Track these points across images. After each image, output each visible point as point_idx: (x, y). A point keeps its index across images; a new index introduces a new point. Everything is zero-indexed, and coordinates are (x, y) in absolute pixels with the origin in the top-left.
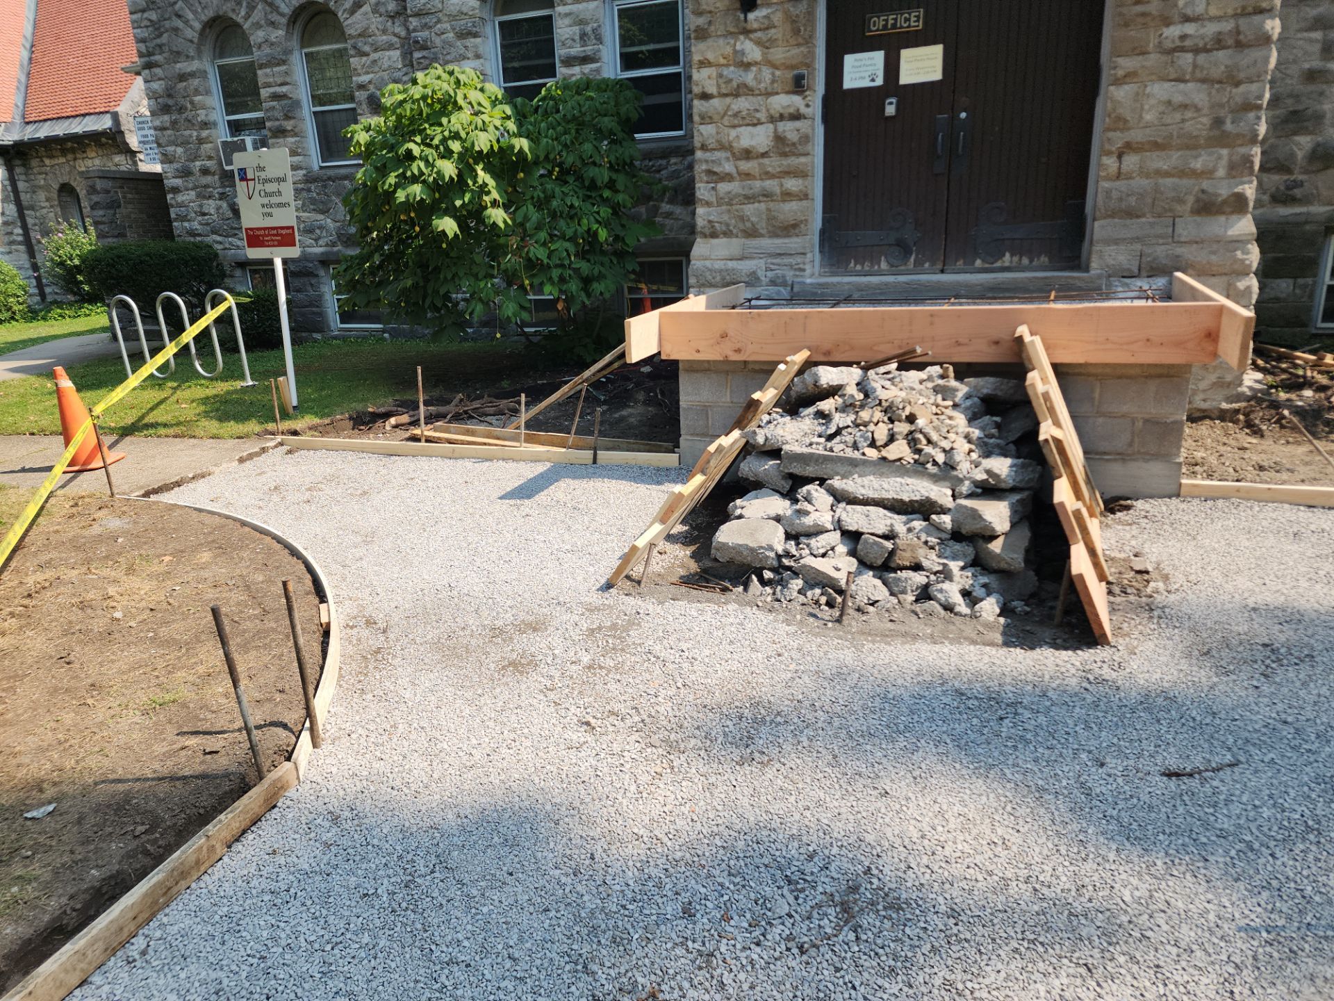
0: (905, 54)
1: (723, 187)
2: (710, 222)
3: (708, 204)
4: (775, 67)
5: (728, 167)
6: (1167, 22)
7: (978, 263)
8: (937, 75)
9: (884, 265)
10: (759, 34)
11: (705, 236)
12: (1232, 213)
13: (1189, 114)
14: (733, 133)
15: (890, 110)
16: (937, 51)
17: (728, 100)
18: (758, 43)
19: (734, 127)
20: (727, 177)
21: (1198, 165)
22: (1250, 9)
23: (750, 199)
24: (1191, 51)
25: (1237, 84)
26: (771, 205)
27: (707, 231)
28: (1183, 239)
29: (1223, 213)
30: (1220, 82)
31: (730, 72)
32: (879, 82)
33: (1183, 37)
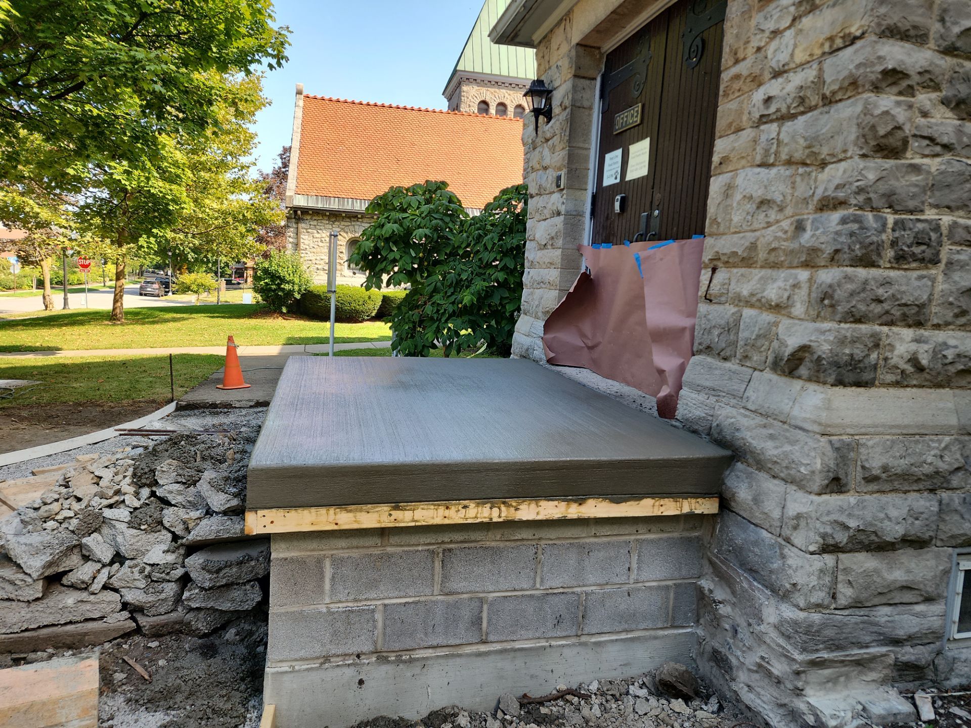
0: (633, 150)
1: (531, 273)
2: (526, 301)
3: (526, 286)
4: (553, 169)
5: (533, 256)
6: (757, 81)
8: (645, 170)
10: (550, 142)
11: (523, 313)
12: (809, 380)
13: (773, 215)
14: (537, 227)
15: (617, 207)
16: (646, 145)
17: (537, 199)
18: (550, 149)
19: (538, 221)
20: (533, 265)
21: (772, 293)
22: (839, 42)
24: (777, 119)
25: (823, 165)
26: (544, 292)
27: (525, 309)
28: (750, 406)
29: (799, 377)
30: (804, 164)
32: (618, 178)
33: (768, 100)
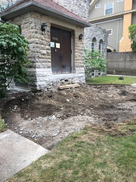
0: (57, 44)
1: (40, 60)
2: (39, 65)
3: (38, 62)
4: (46, 41)
5: (41, 56)
7: (64, 73)
8: (59, 47)
9: (56, 73)
10: (44, 35)
11: (38, 68)
14: (41, 51)
15: (56, 51)
16: (59, 44)
17: (40, 45)
18: (44, 37)
19: (41, 49)
20: (41, 58)
23: (44, 62)
26: (46, 63)
27: (38, 67)
29: (82, 67)
31: (41, 40)
32: (54, 47)
